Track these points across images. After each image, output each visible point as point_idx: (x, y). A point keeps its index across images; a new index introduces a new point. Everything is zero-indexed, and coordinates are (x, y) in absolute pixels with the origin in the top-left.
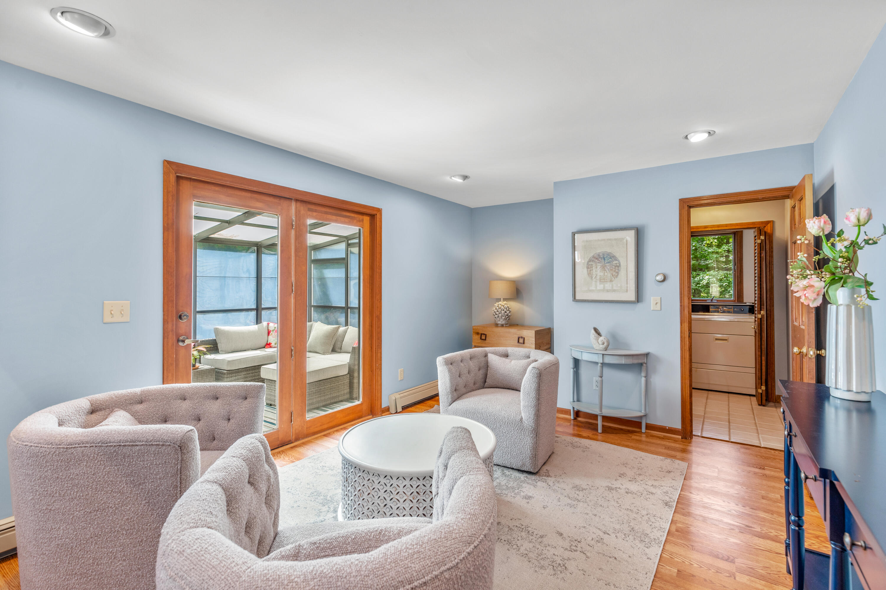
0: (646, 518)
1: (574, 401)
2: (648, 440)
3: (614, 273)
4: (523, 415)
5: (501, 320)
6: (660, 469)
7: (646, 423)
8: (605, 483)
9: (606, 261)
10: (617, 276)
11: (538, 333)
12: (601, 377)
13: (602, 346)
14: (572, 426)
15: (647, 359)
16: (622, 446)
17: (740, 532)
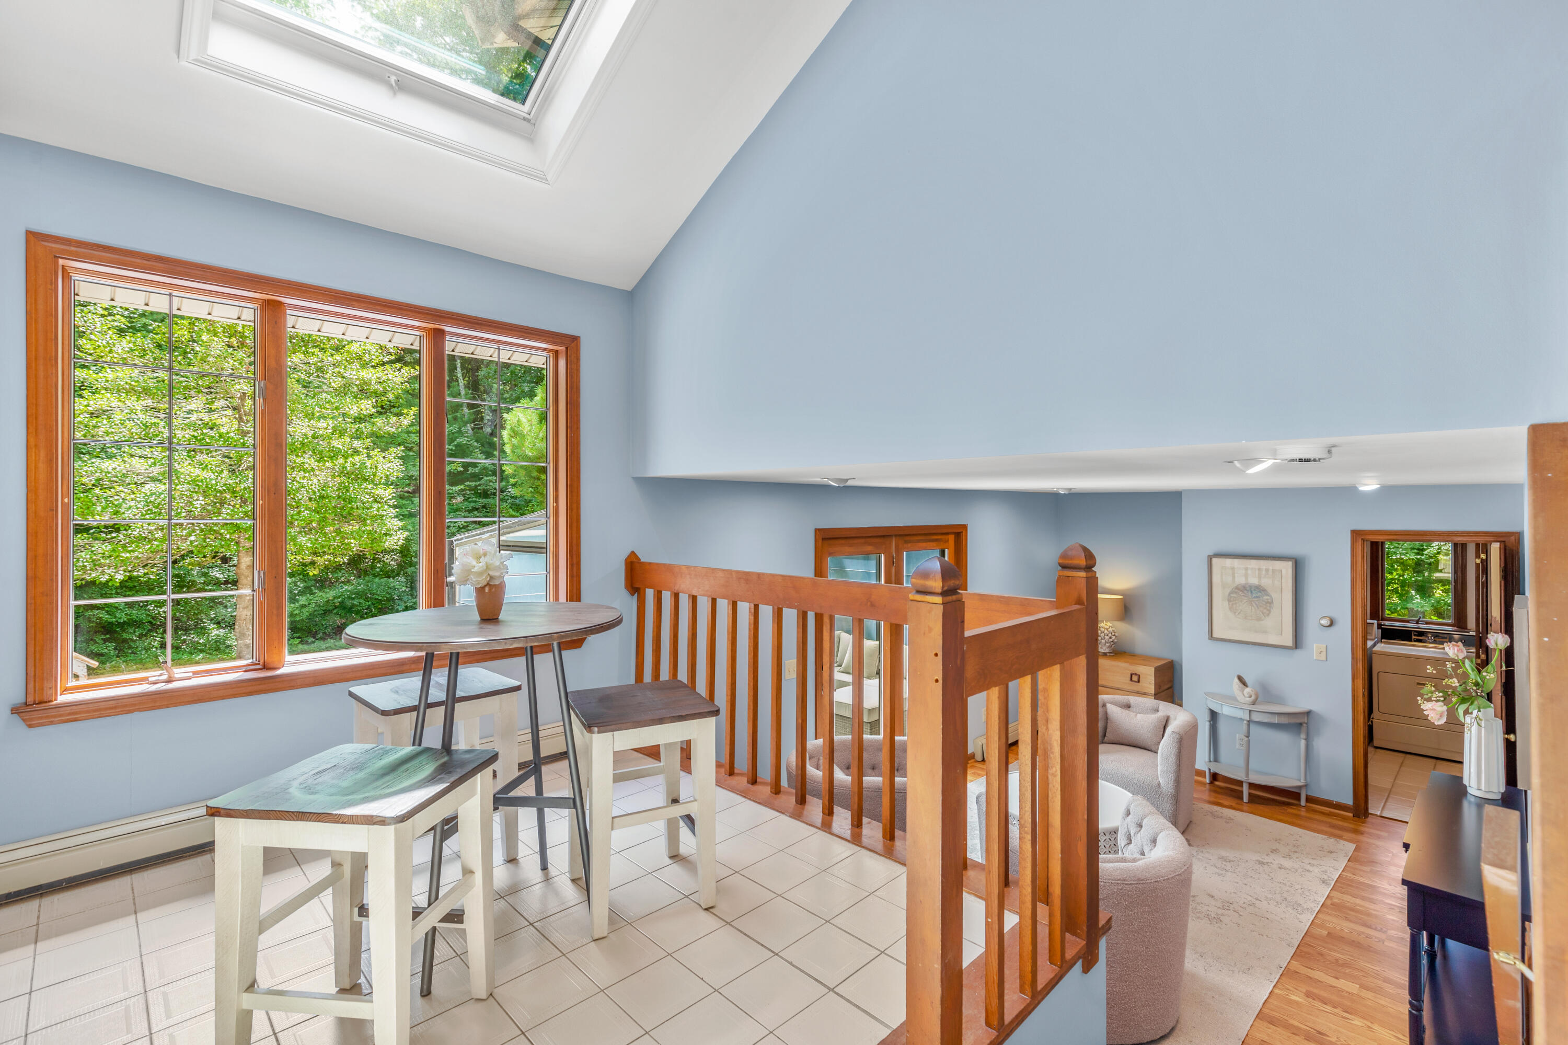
0: (1300, 891)
1: (1210, 761)
2: (1308, 815)
3: (1265, 611)
4: (1161, 780)
5: (1104, 648)
6: (1320, 849)
7: (1307, 795)
8: (1256, 857)
9: (1254, 595)
10: (1268, 615)
11: (1158, 670)
12: (1248, 737)
13: (1248, 699)
14: (1207, 792)
15: (1308, 719)
16: (1275, 820)
17: (1400, 912)
